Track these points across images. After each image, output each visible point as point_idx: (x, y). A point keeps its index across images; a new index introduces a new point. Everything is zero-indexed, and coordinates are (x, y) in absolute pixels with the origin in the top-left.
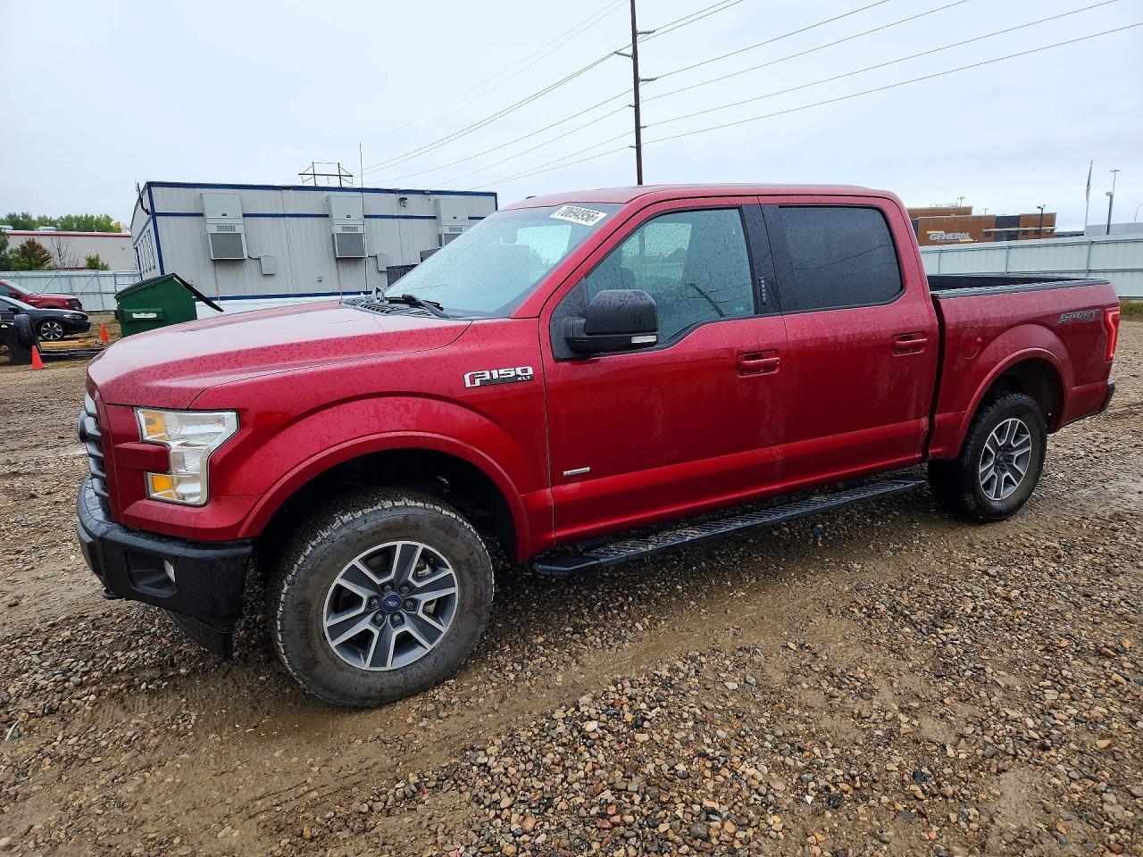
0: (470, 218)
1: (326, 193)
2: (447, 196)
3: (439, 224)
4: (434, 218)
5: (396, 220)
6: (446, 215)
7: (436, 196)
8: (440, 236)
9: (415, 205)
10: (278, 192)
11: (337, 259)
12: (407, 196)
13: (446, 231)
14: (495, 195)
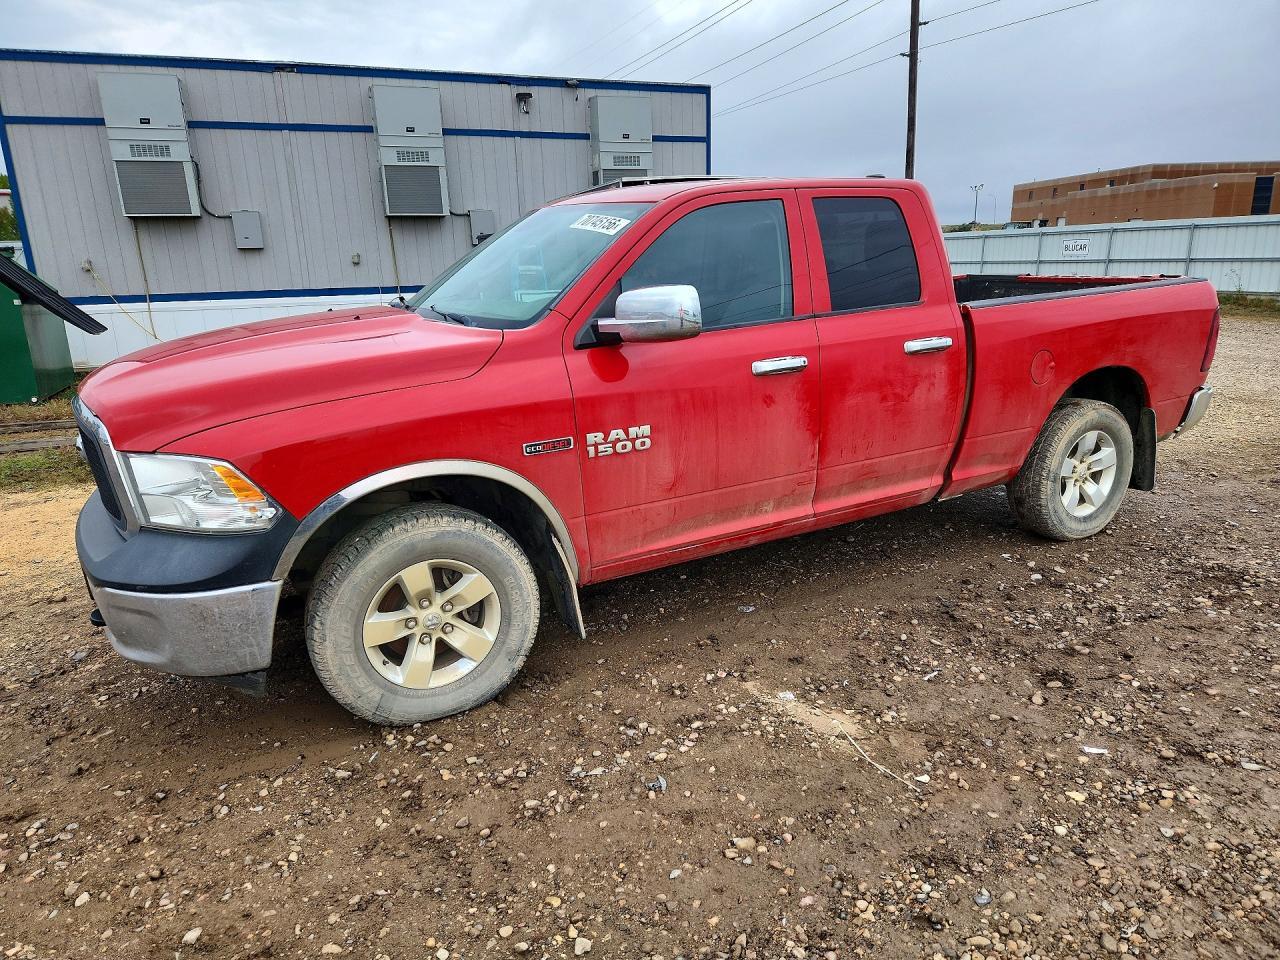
0: (656, 139)
1: (367, 81)
2: (613, 93)
3: (595, 151)
4: (586, 137)
5: (509, 140)
6: (608, 132)
7: (591, 93)
8: (596, 174)
9: (550, 111)
10: (266, 77)
11: (390, 219)
12: (534, 90)
13: (607, 163)
14: (705, 90)
